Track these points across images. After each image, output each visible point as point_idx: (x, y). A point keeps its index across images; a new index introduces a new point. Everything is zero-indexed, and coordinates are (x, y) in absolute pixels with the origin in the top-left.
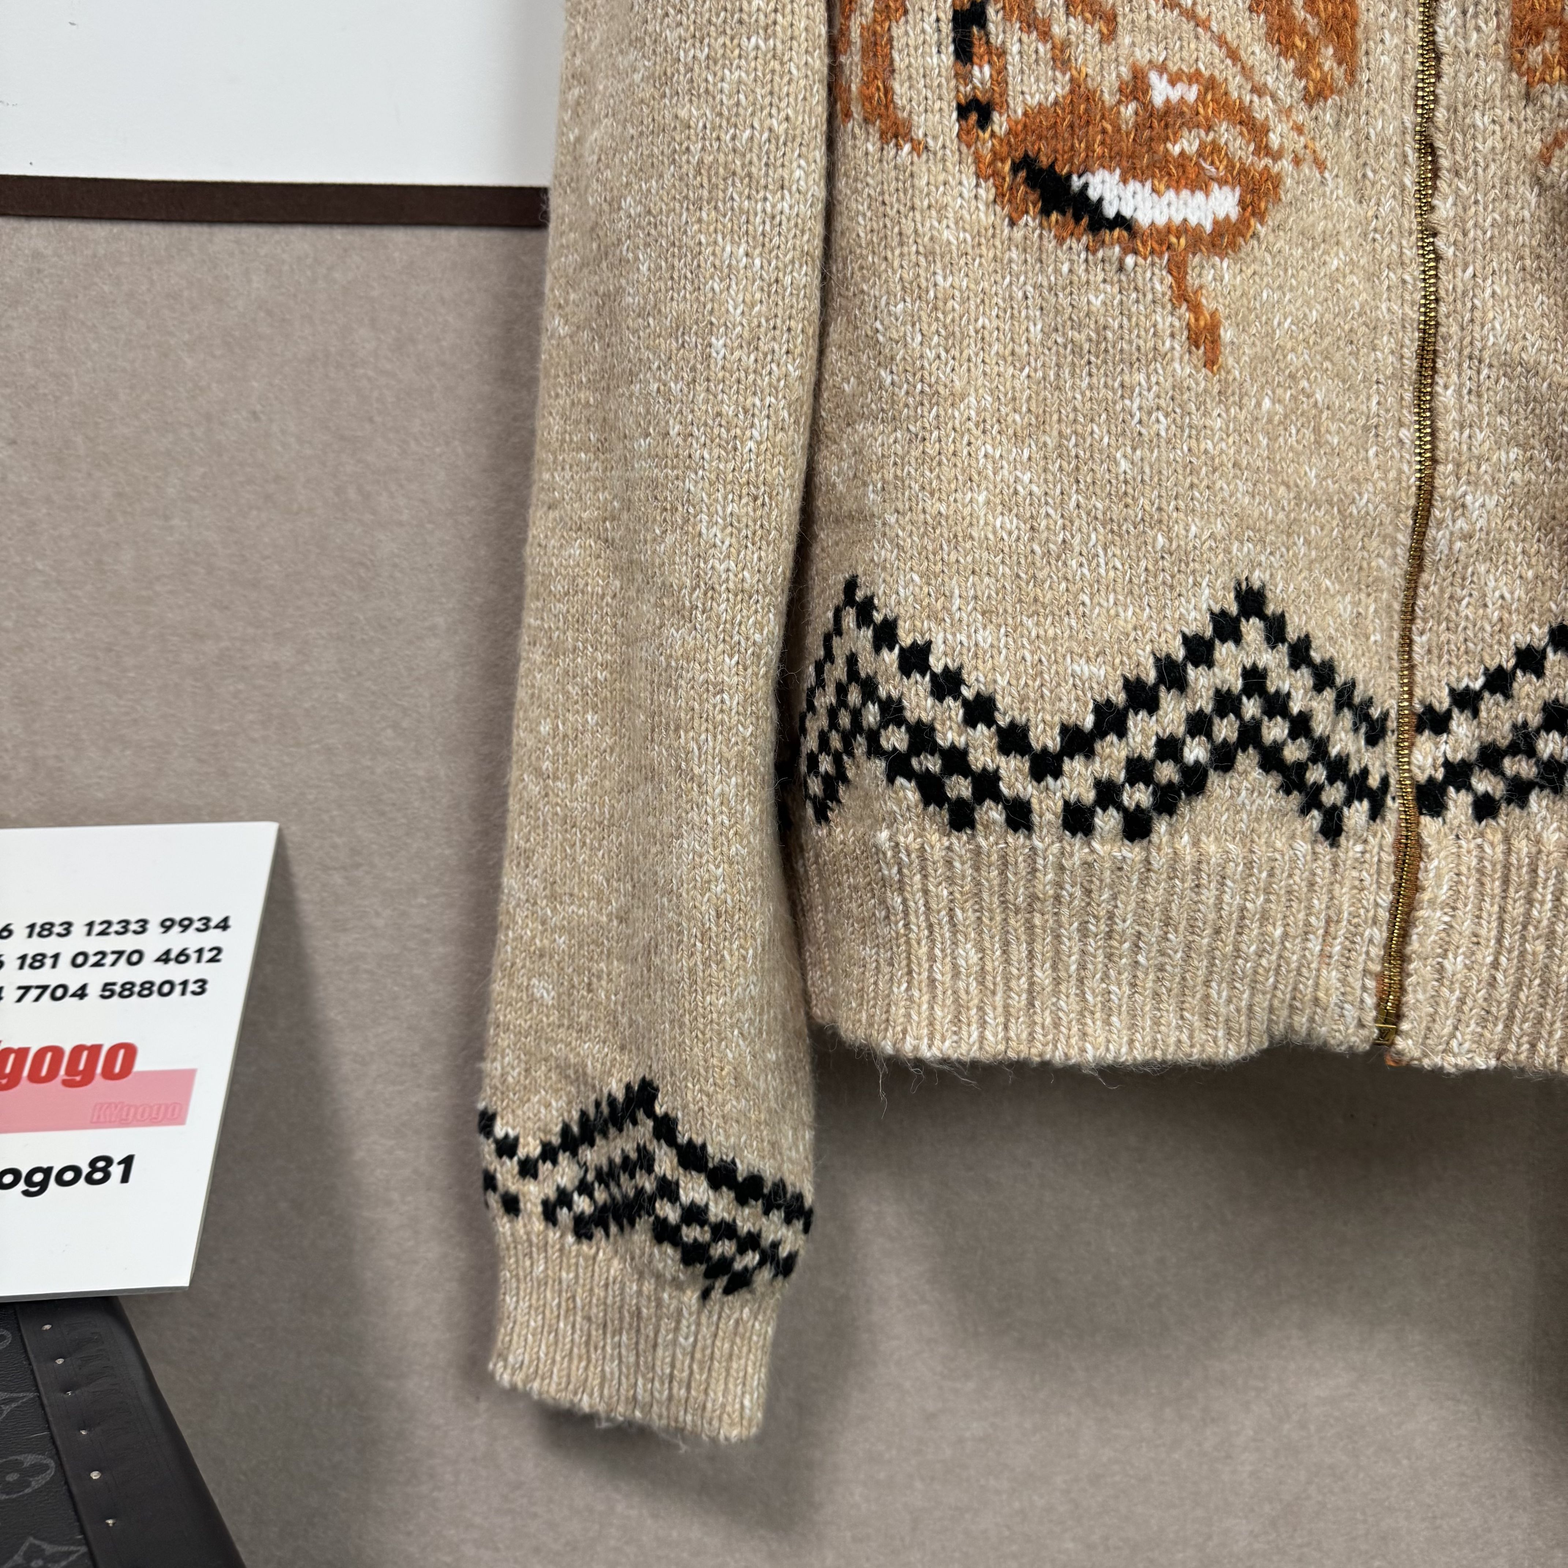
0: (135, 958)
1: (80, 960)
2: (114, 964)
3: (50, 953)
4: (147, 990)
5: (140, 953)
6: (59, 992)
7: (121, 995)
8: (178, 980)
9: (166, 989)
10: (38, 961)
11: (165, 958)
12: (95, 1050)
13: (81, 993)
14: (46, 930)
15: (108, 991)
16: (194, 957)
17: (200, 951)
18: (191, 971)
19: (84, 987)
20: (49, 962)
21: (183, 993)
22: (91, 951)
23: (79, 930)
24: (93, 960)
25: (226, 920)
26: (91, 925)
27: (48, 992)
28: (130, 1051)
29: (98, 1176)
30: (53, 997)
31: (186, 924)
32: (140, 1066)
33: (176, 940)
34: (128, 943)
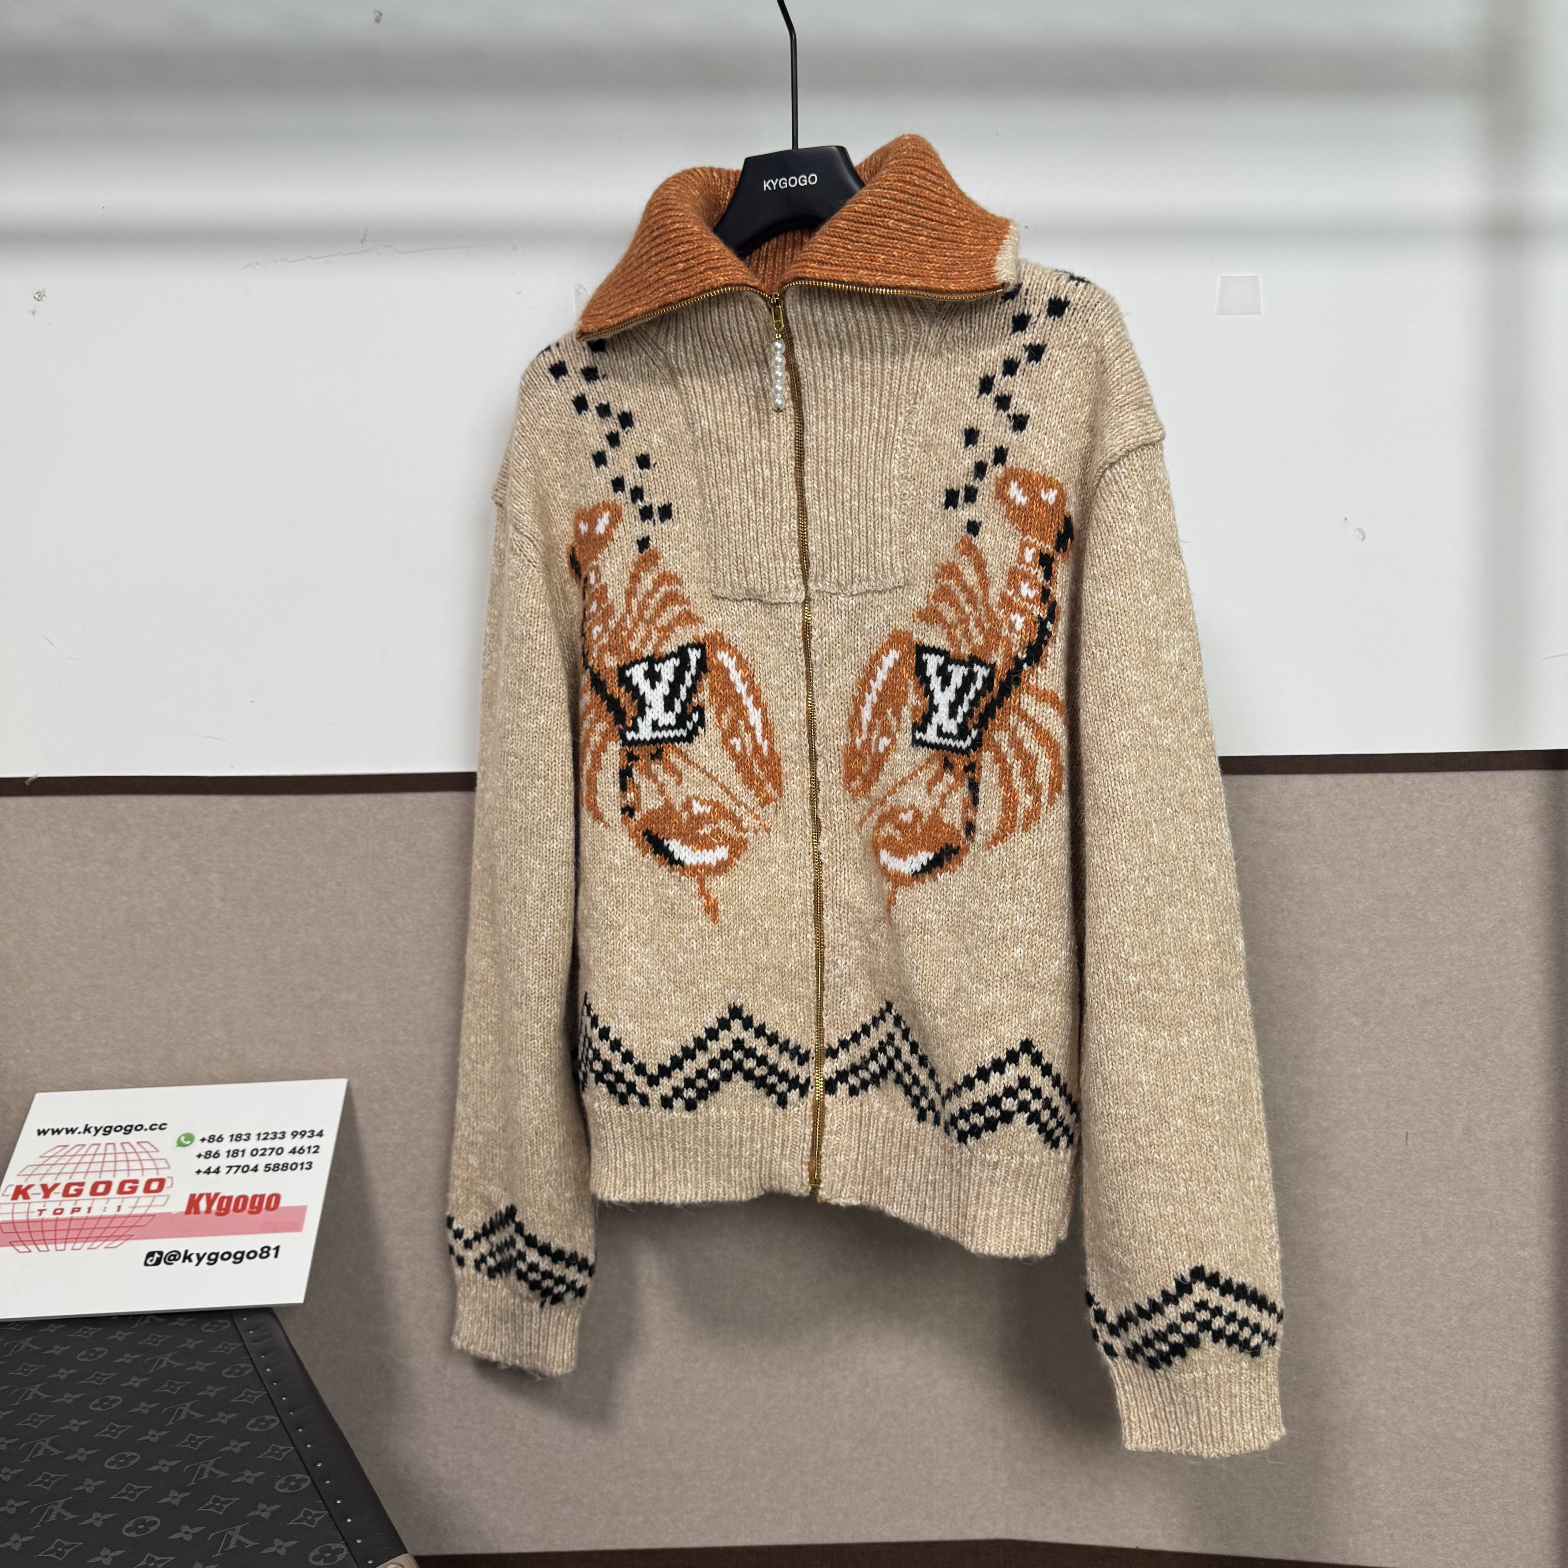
0: (280, 1151)
1: (254, 1153)
2: (270, 1154)
3: (241, 1149)
4: (285, 1167)
5: (282, 1149)
6: (246, 1169)
7: (273, 1170)
8: (299, 1162)
9: (294, 1167)
10: (235, 1153)
11: (293, 1151)
12: (262, 1197)
13: (255, 1169)
14: (239, 1137)
15: (268, 1168)
16: (307, 1150)
17: (309, 1148)
18: (305, 1158)
19: (256, 1166)
20: (240, 1154)
21: (302, 1169)
22: (259, 1148)
23: (254, 1137)
24: (260, 1152)
25: (321, 1132)
26: (259, 1135)
27: (240, 1169)
28: (278, 1197)
29: (265, 1255)
30: (243, 1171)
31: (303, 1134)
32: (283, 1204)
33: (299, 1142)
34: (277, 1143)
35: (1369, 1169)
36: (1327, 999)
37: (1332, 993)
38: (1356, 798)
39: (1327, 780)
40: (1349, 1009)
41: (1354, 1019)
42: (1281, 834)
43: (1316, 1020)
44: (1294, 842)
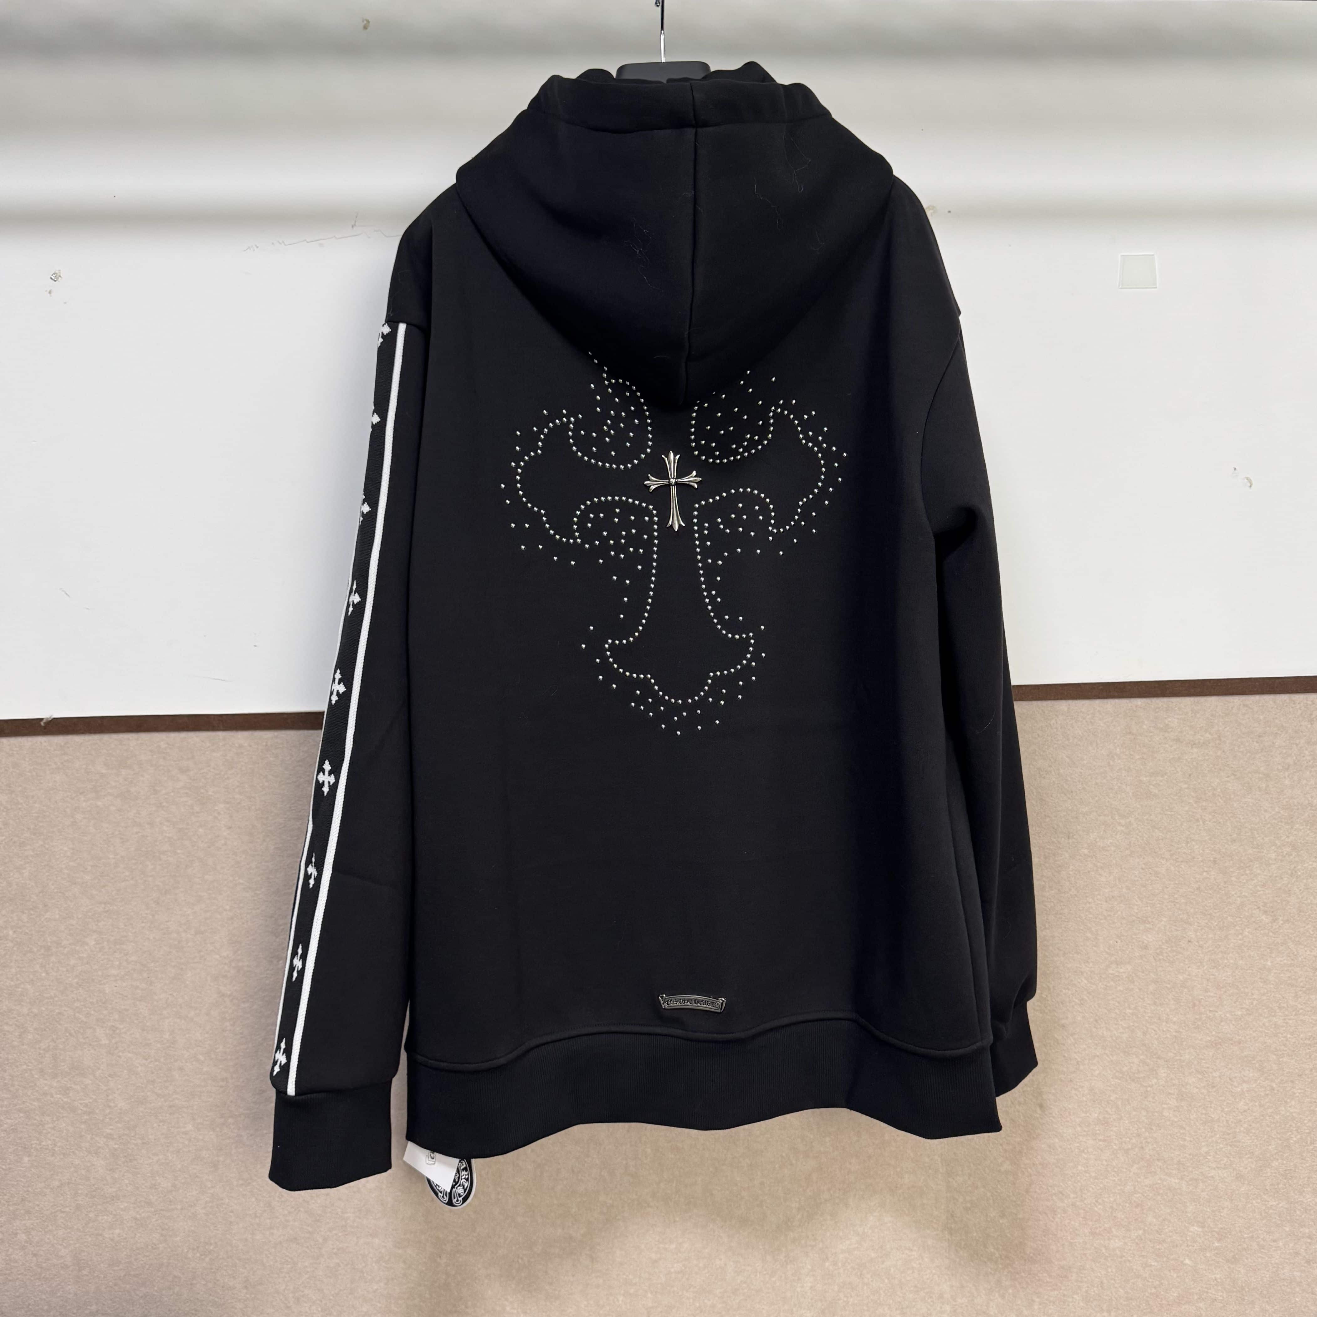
35: (1280, 1053)
36: (1238, 899)
37: (1243, 894)
38: (1261, 717)
39: (1236, 700)
40: (1259, 908)
41: (1264, 917)
42: (1195, 750)
43: (1229, 918)
44: (1207, 757)
